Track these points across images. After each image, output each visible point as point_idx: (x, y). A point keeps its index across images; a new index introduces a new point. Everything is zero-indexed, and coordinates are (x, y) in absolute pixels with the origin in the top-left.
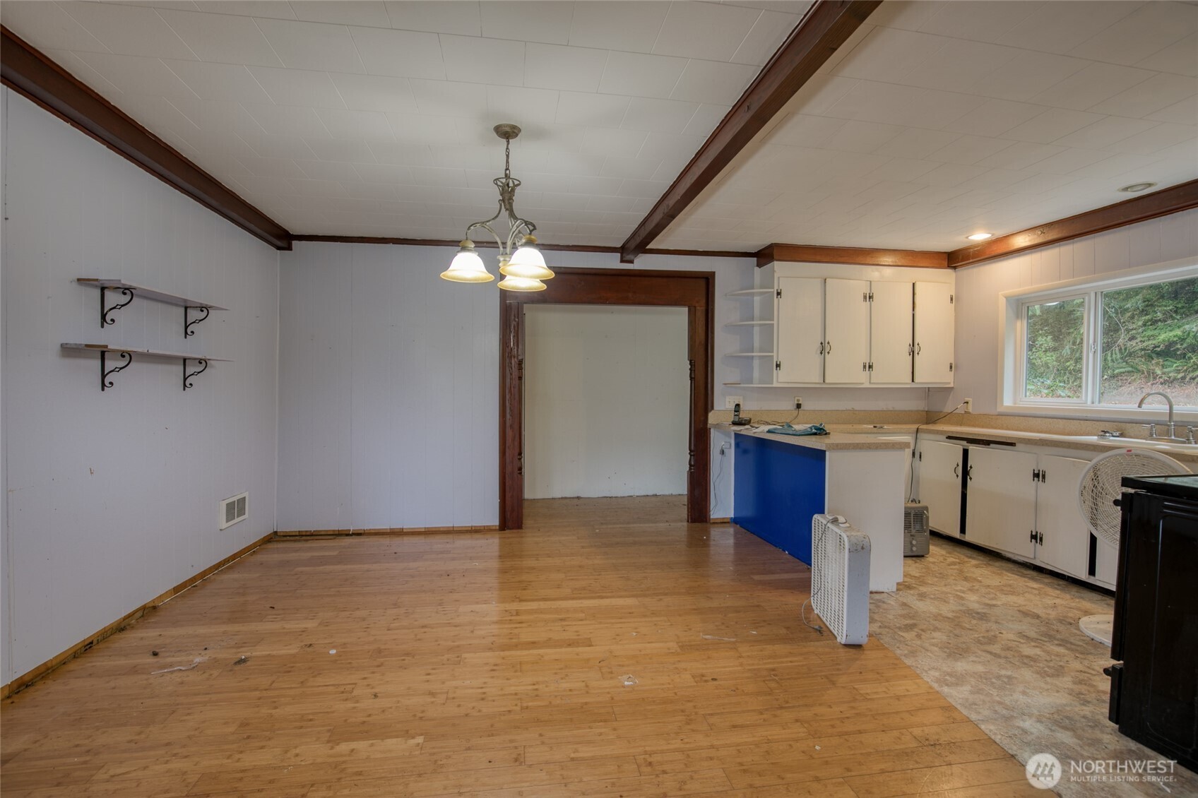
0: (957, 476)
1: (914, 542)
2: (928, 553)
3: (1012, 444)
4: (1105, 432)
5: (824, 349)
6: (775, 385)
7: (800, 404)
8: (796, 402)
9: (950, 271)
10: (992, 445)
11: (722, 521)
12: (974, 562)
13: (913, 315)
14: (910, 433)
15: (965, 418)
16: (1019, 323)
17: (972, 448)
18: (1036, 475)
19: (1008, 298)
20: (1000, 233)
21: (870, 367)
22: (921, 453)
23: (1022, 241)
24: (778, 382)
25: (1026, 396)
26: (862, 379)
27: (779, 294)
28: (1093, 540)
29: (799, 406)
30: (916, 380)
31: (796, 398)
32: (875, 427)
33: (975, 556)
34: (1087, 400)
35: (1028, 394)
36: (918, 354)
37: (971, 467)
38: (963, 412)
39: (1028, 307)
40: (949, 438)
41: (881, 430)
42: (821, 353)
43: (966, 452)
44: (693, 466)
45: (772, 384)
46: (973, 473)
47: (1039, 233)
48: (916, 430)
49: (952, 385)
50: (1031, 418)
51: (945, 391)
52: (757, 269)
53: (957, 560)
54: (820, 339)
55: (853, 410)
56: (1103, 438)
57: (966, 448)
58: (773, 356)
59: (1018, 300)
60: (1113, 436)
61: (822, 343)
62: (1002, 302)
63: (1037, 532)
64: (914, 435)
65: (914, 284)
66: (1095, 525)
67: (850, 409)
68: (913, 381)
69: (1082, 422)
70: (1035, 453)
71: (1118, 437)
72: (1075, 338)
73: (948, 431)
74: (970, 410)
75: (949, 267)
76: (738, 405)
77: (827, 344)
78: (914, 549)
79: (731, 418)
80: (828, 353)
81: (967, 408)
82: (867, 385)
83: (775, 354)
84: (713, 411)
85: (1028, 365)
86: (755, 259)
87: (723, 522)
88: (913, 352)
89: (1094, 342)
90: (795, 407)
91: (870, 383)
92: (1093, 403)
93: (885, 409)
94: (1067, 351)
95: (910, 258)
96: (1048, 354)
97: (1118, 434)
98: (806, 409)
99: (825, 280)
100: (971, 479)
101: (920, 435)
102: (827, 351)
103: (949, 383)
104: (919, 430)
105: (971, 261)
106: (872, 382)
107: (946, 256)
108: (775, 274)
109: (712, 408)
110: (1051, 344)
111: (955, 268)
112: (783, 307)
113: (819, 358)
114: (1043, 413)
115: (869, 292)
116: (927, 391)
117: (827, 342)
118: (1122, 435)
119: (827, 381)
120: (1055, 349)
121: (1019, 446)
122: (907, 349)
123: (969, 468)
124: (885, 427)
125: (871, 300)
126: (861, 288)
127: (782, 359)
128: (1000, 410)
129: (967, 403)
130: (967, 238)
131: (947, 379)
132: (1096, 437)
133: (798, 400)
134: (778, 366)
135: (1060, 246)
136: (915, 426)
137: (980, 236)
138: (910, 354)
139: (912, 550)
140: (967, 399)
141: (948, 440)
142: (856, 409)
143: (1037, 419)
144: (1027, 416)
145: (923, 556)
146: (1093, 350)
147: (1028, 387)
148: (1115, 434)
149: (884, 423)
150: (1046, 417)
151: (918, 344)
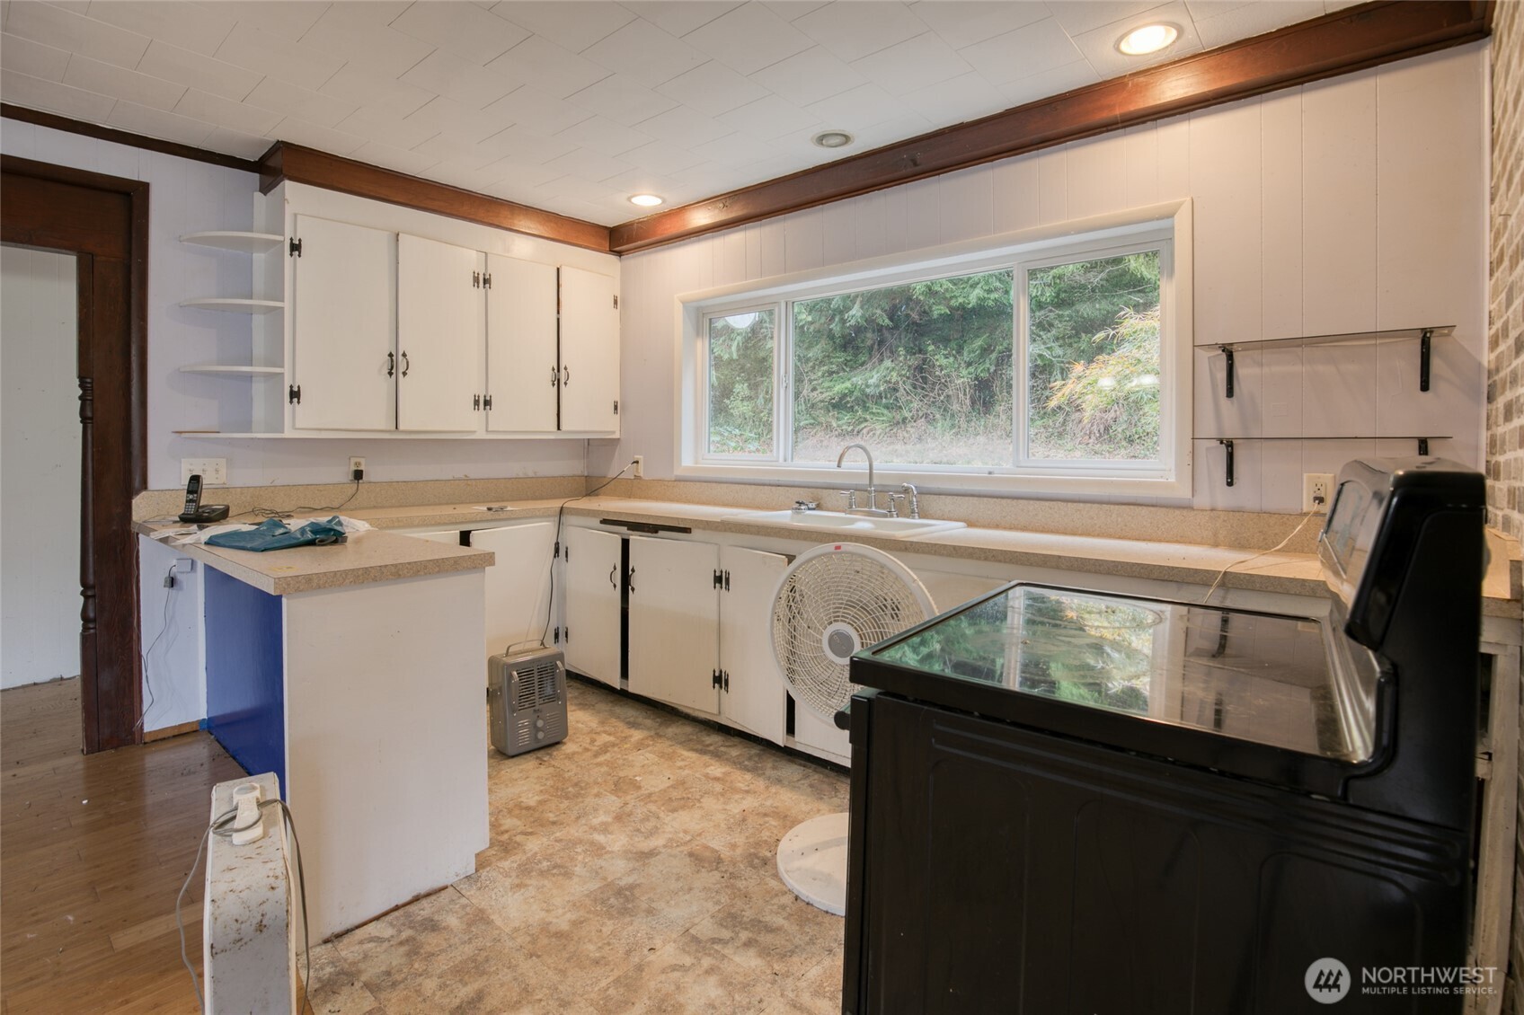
0: (615, 586)
1: (540, 723)
2: (565, 734)
3: (686, 530)
4: (800, 503)
5: (395, 365)
6: (288, 433)
7: (362, 471)
8: (353, 468)
9: (613, 258)
10: (661, 533)
11: (176, 733)
12: (637, 735)
13: (558, 319)
14: (549, 516)
15: (634, 488)
16: (699, 344)
17: (636, 539)
18: (718, 580)
19: (684, 303)
20: (675, 201)
21: (487, 403)
22: (567, 548)
23: (701, 218)
24: (294, 428)
25: (709, 452)
26: (472, 424)
27: (296, 247)
28: (791, 703)
29: (358, 475)
30: (563, 427)
31: (353, 460)
32: (489, 509)
33: (640, 720)
34: (778, 457)
35: (712, 448)
36: (566, 384)
37: (633, 571)
38: (633, 478)
39: (710, 319)
40: (604, 522)
41: (502, 515)
42: (390, 374)
43: (625, 544)
44: (94, 620)
45: (283, 432)
46: (636, 580)
47: (721, 205)
48: (558, 510)
49: (617, 436)
50: (714, 484)
51: (609, 445)
52: (258, 195)
53: (612, 739)
54: (387, 347)
55: (467, 479)
56: (798, 513)
57: (626, 537)
58: (283, 374)
59: (698, 309)
60: (809, 509)
61: (391, 355)
62: (678, 310)
63: (721, 672)
64: (557, 519)
65: (558, 269)
66: (792, 681)
67: (462, 476)
68: (559, 429)
69: (773, 488)
70: (716, 544)
71: (814, 509)
72: (768, 387)
73: (603, 512)
74: (641, 474)
75: (612, 251)
76: (195, 480)
77: (400, 358)
78: (541, 735)
79: (180, 506)
80: (404, 374)
81: (637, 469)
82: (482, 435)
83: (287, 370)
84: (144, 493)
85: (712, 405)
86: (257, 176)
87: (181, 734)
88: (559, 380)
89: (786, 373)
90: (351, 477)
91: (487, 431)
92: (785, 461)
93: (521, 476)
94: (761, 401)
95: (552, 225)
96: (745, 403)
97: (814, 506)
98: (372, 480)
99: (398, 235)
100: (633, 589)
101: (566, 519)
102: (401, 370)
103: (614, 432)
104: (564, 510)
105: (639, 243)
106: (489, 429)
107: (606, 232)
108: (287, 207)
109: (144, 486)
110: (747, 392)
111: (619, 254)
112: (303, 275)
113: (385, 383)
114: (730, 476)
115: (484, 271)
116: (586, 444)
117: (401, 353)
118: (819, 507)
119: (401, 427)
120: (750, 398)
121: (696, 534)
122: (548, 375)
123: (630, 572)
124: (509, 508)
125: (487, 285)
126: (471, 260)
127: (300, 381)
128: (678, 472)
129: (637, 462)
130: (629, 199)
131: (608, 425)
132: (790, 512)
133: (357, 464)
134: (295, 395)
135: (745, 229)
136: (557, 504)
137: (647, 202)
138: (553, 385)
139: (536, 738)
140: (637, 457)
141: (603, 525)
142: (472, 476)
143: (722, 485)
144: (710, 482)
145: (557, 743)
146: (784, 385)
147: (712, 439)
148: (810, 506)
149: (507, 500)
150: (732, 483)
151: (566, 368)
